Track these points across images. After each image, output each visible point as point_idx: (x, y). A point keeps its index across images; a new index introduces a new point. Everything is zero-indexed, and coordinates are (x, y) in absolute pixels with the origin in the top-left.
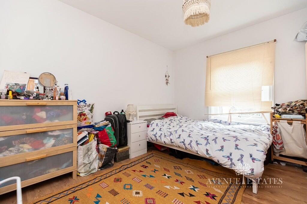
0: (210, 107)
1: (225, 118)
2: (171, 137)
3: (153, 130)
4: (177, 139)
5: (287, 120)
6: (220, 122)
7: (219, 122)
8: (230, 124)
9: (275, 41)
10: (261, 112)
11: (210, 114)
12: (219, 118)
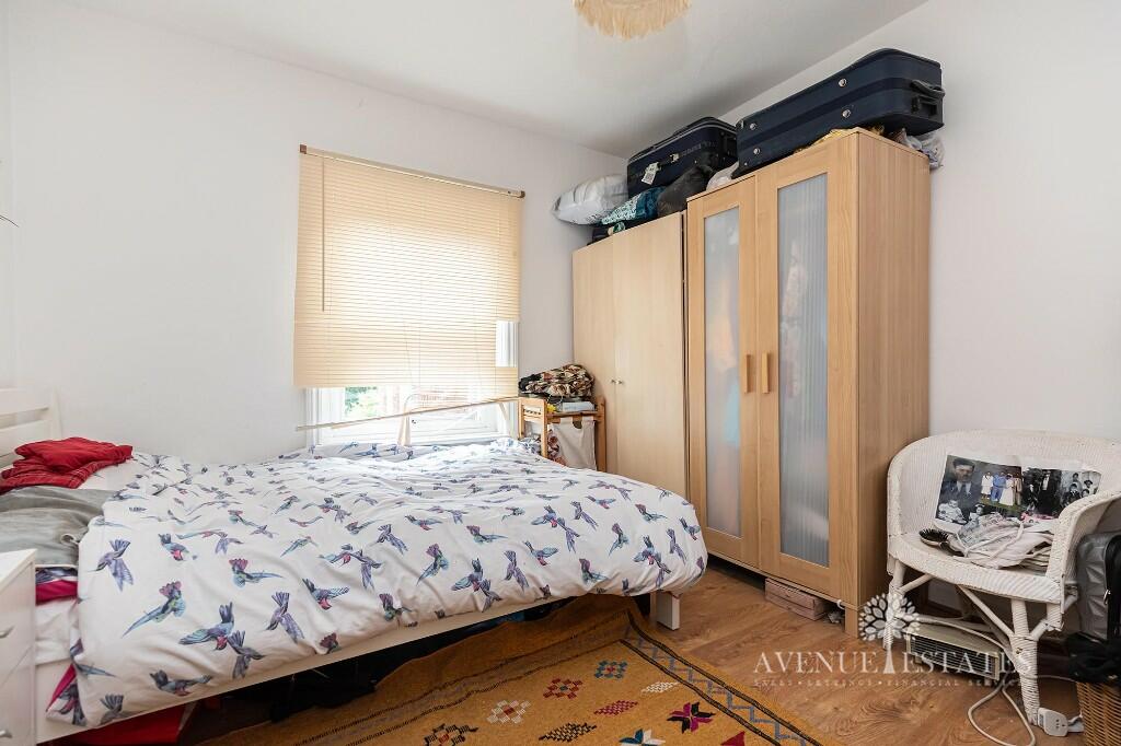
0: (314, 390)
1: (386, 434)
2: (380, 583)
3: (171, 597)
4: (430, 578)
5: (573, 416)
6: (373, 452)
7: (368, 453)
8: (410, 455)
9: (523, 195)
10: (496, 401)
11: (314, 423)
12: (365, 435)
